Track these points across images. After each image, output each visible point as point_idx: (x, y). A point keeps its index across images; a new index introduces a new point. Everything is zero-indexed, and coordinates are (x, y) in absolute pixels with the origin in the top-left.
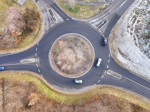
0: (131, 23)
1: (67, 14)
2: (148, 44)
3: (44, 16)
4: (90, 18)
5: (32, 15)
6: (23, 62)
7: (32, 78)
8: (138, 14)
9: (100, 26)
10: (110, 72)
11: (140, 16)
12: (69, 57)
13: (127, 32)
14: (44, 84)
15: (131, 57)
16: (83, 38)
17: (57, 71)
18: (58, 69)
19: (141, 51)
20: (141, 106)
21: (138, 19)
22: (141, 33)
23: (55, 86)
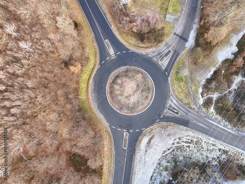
0: (185, 140)
1: (172, 71)
2: (169, 164)
3: (162, 47)
4: (176, 96)
5: (159, 35)
6: (107, 42)
7: (93, 57)
8: (196, 144)
9: (171, 109)
10: (126, 135)
11: (195, 147)
12: (128, 88)
13: (173, 139)
14: (92, 72)
15: (149, 151)
16: (152, 96)
17: (110, 81)
18: (111, 81)
19: (159, 160)
20: (103, 177)
21: (191, 145)
22: (177, 153)
23: (94, 84)
